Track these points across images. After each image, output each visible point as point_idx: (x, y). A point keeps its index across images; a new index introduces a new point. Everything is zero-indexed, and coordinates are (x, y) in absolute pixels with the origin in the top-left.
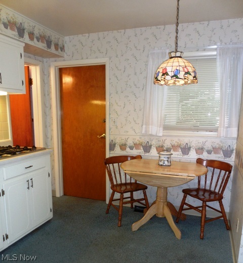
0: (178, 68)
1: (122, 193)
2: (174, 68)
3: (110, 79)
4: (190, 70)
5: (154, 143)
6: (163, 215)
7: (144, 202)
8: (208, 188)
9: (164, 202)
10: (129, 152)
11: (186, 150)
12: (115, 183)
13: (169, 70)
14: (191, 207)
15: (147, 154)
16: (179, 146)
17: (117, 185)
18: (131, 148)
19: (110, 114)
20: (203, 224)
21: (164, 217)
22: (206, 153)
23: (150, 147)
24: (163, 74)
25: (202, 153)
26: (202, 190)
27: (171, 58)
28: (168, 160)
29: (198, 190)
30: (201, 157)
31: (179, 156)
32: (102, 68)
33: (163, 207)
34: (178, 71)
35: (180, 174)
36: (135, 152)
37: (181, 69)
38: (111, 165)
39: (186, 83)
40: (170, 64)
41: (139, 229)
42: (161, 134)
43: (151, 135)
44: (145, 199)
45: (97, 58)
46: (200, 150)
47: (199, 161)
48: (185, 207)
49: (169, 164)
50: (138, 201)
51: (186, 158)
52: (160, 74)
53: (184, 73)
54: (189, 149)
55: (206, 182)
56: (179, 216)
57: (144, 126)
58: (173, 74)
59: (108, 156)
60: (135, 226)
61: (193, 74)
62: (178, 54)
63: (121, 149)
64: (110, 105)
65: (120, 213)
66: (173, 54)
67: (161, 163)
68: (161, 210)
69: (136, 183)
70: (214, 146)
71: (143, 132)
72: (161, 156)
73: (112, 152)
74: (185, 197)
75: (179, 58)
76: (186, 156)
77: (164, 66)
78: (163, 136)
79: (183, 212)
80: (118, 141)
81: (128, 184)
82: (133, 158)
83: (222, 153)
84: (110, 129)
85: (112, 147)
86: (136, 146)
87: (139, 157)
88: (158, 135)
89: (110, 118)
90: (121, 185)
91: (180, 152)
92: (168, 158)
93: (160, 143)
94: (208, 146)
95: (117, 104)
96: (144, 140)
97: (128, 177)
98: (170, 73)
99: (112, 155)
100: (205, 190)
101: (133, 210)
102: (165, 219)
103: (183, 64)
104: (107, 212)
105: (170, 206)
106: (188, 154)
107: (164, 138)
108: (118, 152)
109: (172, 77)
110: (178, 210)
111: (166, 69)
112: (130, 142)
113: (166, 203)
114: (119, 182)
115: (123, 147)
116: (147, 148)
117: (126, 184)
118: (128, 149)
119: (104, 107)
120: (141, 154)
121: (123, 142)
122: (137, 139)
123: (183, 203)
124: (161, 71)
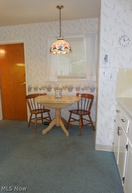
0: (61, 46)
1: (36, 114)
2: (59, 45)
3: (27, 51)
4: (68, 46)
5: (53, 86)
6: (59, 125)
7: (48, 119)
8: (83, 109)
9: (59, 118)
10: (39, 92)
11: (70, 89)
12: (32, 109)
13: (57, 46)
14: (75, 120)
15: (49, 92)
16: (67, 87)
17: (33, 110)
18: (40, 89)
19: (27, 71)
20: (80, 127)
21: (59, 126)
22: (81, 90)
23: (51, 88)
24: (54, 49)
25: (79, 90)
26: (80, 110)
27: (58, 40)
28: (60, 95)
29: (78, 110)
30: (79, 92)
31: (67, 93)
32: (22, 45)
33: (59, 120)
34: (61, 47)
35: (66, 101)
36: (42, 92)
37: (63, 46)
38: (29, 99)
39: (67, 53)
40: (57, 43)
41: (47, 133)
42: (56, 81)
43: (51, 82)
44: (49, 117)
45: (19, 39)
46: (78, 89)
47: (78, 95)
48: (71, 120)
49: (61, 97)
50: (45, 118)
51: (70, 94)
52: (52, 49)
53: (64, 48)
54: (72, 88)
55: (82, 106)
56: (68, 125)
57: (47, 77)
58: (59, 49)
59: (27, 94)
60: (44, 132)
61: (69, 48)
62: (61, 38)
63: (35, 90)
64: (27, 66)
65: (36, 125)
66: (59, 38)
67: (56, 96)
68: (58, 122)
69: (44, 109)
70: (85, 86)
71: (47, 80)
72: (57, 93)
73: (30, 92)
74: (71, 114)
75: (62, 40)
76: (71, 93)
77: (54, 44)
78: (57, 82)
79: (70, 123)
80: (33, 86)
81: (40, 109)
82: (41, 95)
83: (89, 89)
84: (28, 80)
85: (30, 89)
86: (43, 88)
87: (45, 94)
88: (54, 81)
89: (27, 73)
90: (36, 110)
91: (67, 90)
92: (60, 93)
93: (56, 86)
94: (82, 86)
95: (31, 65)
96: (47, 85)
97: (39, 105)
98: (57, 48)
99: (29, 94)
100: (82, 110)
101: (44, 124)
102: (60, 127)
103: (64, 43)
104: (29, 126)
105: (63, 120)
106: (72, 91)
107: (58, 83)
108: (33, 92)
109: (58, 50)
110: (67, 122)
111: (55, 46)
112: (40, 86)
113: (60, 118)
114: (34, 109)
115: (36, 89)
116: (49, 89)
117: (38, 110)
118: (39, 90)
119: (24, 67)
120: (46, 93)
121: (36, 86)
122: (44, 84)
123: (70, 118)
124: (53, 47)
